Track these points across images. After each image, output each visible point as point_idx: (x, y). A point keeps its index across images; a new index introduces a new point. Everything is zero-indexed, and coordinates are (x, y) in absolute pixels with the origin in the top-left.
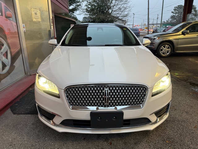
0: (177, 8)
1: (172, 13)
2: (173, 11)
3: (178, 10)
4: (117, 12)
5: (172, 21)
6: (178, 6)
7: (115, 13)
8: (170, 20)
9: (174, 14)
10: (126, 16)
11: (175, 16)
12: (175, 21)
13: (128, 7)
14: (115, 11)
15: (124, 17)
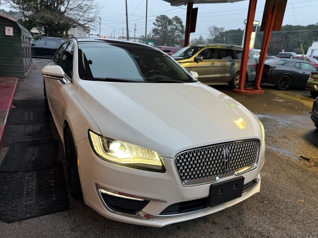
0: (159, 18)
1: (154, 25)
2: (155, 22)
3: (161, 22)
4: (76, 12)
5: (155, 36)
6: (161, 16)
7: (71, 12)
8: (152, 34)
9: (157, 27)
10: (92, 20)
11: (157, 30)
12: (158, 36)
13: (93, 7)
14: (71, 9)
15: (89, 21)
